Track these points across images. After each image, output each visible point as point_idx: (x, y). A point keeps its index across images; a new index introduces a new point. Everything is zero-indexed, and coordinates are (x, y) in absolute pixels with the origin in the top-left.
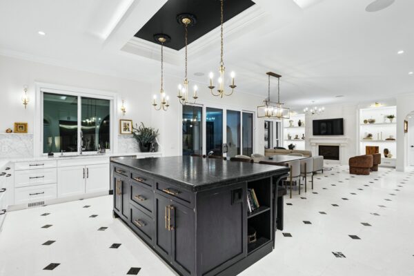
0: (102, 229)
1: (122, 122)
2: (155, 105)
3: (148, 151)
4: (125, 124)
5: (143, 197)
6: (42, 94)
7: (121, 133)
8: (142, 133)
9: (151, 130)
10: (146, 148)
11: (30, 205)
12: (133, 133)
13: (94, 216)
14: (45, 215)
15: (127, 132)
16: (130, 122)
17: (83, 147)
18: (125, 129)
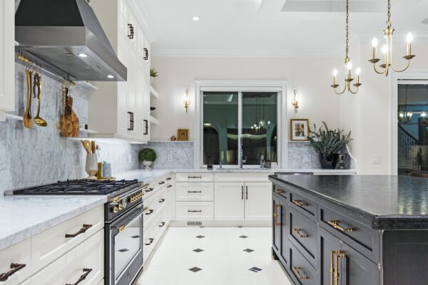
0: (255, 269)
1: (294, 123)
2: (336, 86)
3: (333, 167)
4: (298, 125)
5: (305, 232)
6: (202, 93)
7: (291, 139)
8: (324, 138)
9: (338, 134)
10: (330, 163)
11: (190, 224)
12: (309, 139)
13: (249, 251)
14: (200, 237)
15: (301, 138)
16: (305, 123)
17: (243, 158)
18: (298, 134)
